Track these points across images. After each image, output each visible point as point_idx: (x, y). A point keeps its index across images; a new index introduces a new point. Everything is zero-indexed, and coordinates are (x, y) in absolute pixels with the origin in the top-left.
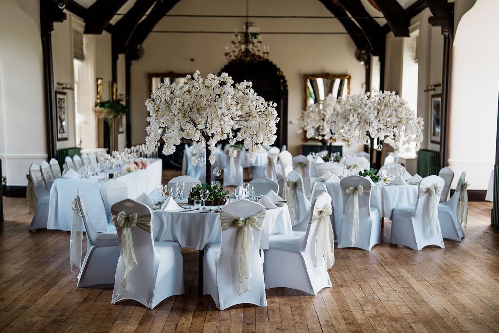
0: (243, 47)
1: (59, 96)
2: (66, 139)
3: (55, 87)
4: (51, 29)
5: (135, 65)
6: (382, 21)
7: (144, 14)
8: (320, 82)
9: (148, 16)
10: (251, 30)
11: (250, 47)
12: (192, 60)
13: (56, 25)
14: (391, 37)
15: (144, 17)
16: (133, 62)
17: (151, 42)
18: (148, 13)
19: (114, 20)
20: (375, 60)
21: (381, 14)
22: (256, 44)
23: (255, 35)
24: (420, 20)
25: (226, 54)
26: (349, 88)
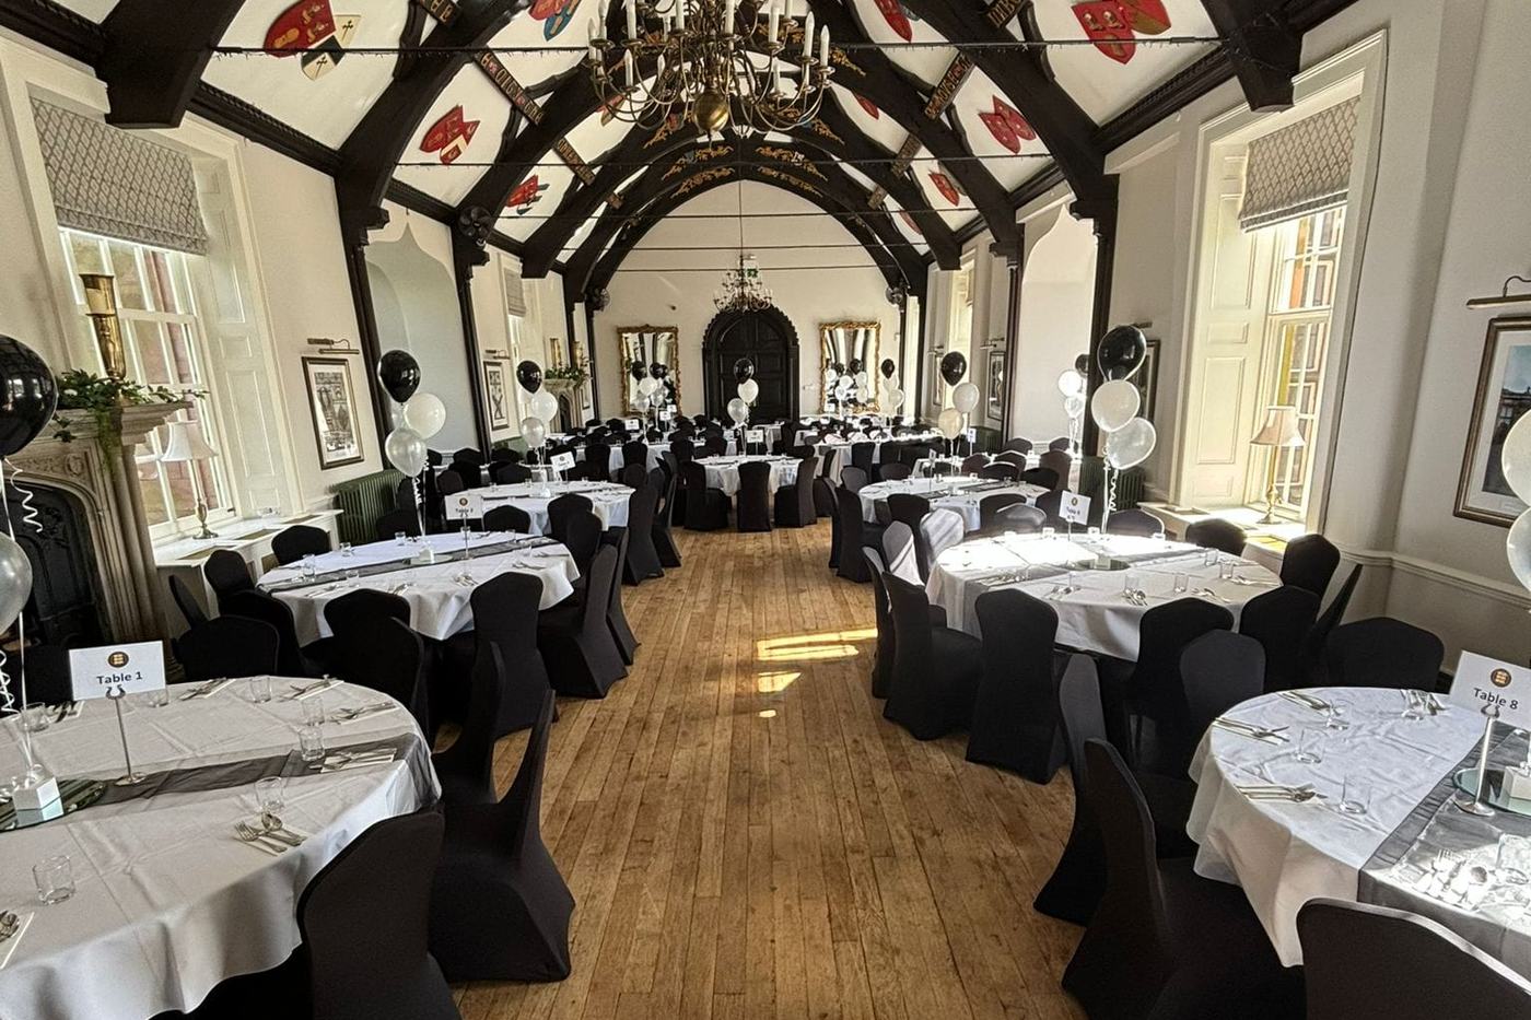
0: (737, 291)
1: (489, 368)
2: (506, 426)
3: (482, 357)
4: (470, 276)
5: (598, 316)
6: (923, 248)
7: (604, 249)
8: (840, 333)
9: (610, 250)
10: (747, 265)
11: (747, 290)
12: (674, 308)
13: (475, 269)
14: (934, 269)
15: (605, 252)
16: (595, 312)
17: (617, 286)
18: (609, 246)
19: (563, 257)
20: (913, 301)
21: (921, 239)
22: (755, 286)
23: (752, 272)
24: (976, 247)
25: (716, 301)
26: (878, 340)
